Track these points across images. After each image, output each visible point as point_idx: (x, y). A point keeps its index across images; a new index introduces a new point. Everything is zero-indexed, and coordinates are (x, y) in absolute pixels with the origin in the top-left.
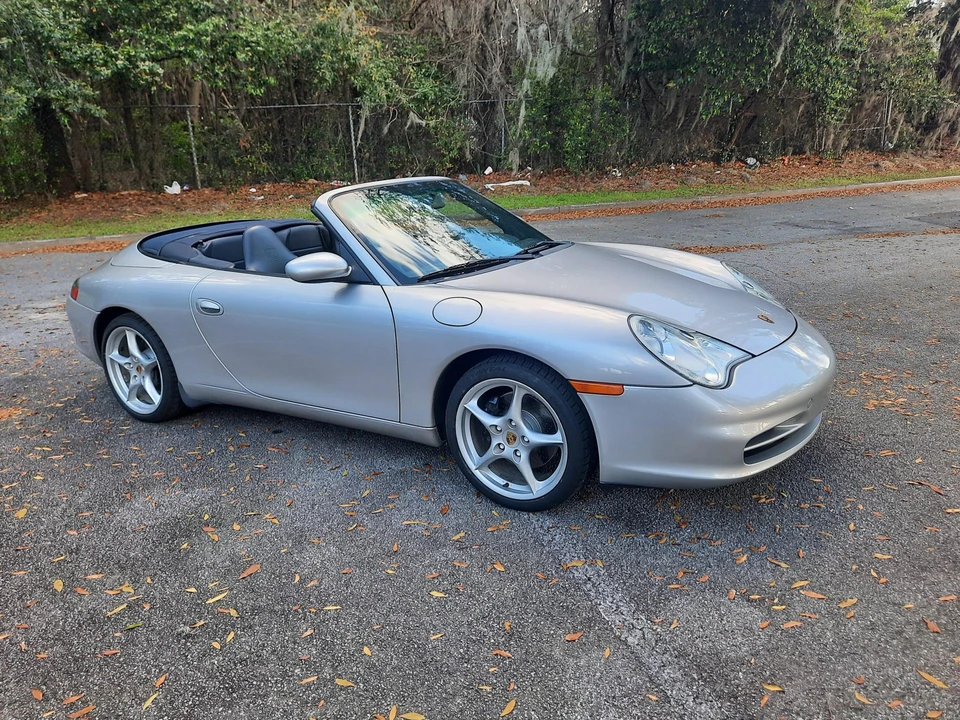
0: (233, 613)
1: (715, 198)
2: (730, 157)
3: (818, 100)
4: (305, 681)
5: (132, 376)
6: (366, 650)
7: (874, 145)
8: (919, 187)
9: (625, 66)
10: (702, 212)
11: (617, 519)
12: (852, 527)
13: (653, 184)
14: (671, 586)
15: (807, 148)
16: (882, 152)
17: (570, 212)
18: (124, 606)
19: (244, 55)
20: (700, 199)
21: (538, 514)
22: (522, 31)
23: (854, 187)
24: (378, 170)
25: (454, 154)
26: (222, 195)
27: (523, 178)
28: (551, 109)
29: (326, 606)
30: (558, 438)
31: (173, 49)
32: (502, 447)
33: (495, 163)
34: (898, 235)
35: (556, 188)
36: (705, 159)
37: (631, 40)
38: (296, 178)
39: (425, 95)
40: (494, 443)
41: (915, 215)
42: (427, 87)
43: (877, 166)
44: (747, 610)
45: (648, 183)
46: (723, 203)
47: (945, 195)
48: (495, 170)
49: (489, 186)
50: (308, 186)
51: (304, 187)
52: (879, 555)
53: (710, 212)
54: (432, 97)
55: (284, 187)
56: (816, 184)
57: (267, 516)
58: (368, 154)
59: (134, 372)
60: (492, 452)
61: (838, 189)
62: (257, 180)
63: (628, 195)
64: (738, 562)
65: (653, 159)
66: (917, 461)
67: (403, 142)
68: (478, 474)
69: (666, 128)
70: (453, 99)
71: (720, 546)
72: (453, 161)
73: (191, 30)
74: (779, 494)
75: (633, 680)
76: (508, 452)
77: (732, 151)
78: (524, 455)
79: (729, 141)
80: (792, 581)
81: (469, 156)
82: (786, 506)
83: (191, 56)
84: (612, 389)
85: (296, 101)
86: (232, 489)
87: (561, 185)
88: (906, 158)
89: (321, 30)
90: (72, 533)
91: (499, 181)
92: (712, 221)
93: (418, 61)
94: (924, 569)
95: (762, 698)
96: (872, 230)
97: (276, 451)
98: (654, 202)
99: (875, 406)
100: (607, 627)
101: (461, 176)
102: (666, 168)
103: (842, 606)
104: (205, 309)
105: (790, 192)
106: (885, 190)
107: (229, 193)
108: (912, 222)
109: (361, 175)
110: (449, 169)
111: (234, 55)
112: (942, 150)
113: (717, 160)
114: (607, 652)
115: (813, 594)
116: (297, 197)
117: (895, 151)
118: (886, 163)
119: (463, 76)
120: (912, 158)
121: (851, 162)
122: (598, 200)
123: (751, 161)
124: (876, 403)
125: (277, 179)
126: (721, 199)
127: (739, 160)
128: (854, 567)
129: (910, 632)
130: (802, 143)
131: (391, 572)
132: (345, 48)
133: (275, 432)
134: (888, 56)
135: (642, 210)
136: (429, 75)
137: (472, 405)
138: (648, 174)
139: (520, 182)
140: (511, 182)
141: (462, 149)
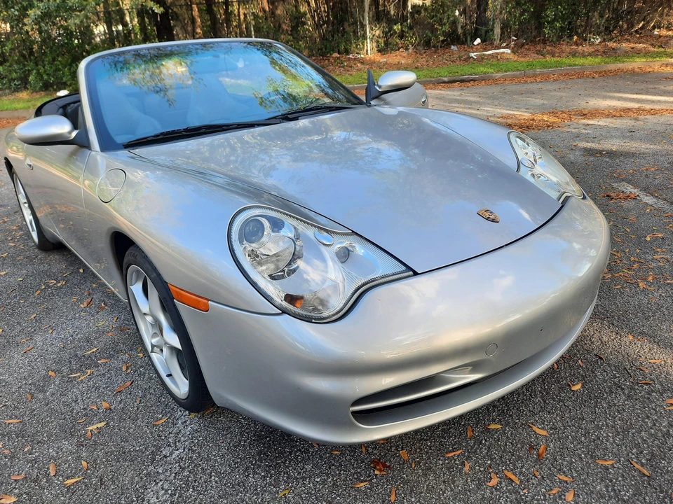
17: (535, 76)
25: (447, 28)
27: (507, 47)
30: (179, 343)
32: (156, 337)
33: (484, 35)
35: (533, 55)
38: (325, 53)
48: (483, 41)
49: (472, 55)
50: (331, 59)
51: (328, 60)
67: (406, 20)
68: (153, 357)
78: (165, 350)
81: (460, 31)
84: (200, 305)
87: (538, 52)
91: (485, 50)
98: (620, 65)
101: (453, 47)
102: (648, 33)
109: (373, 49)
110: (443, 41)
135: (606, 74)
137: (136, 288)
138: (627, 40)
139: (502, 50)
140: (494, 51)
141: (454, 23)
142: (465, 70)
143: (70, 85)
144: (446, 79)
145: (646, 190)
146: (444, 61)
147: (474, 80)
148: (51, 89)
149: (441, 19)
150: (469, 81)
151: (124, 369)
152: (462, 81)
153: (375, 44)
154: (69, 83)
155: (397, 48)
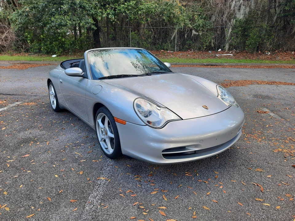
0: (9, 166)
6: (21, 186)
12: (208, 193)
13: (281, 58)
14: (121, 195)
21: (112, 160)
22: (234, 3)
24: (183, 48)
25: (207, 44)
27: (231, 53)
28: (245, 30)
29: (29, 171)
33: (222, 48)
35: (242, 57)
38: (158, 50)
39: (199, 25)
40: (103, 134)
42: (201, 22)
44: (134, 211)
45: (279, 58)
48: (222, 50)
49: (217, 55)
50: (160, 52)
52: (205, 207)
54: (202, 25)
57: (48, 142)
58: (180, 43)
60: (102, 137)
63: (267, 62)
64: (152, 193)
66: (268, 176)
67: (192, 40)
68: (101, 142)
70: (209, 26)
71: (153, 186)
72: (206, 46)
74: (196, 174)
76: (105, 138)
78: (108, 139)
81: (213, 45)
82: (193, 179)
84: (123, 122)
85: (161, 26)
86: (50, 133)
87: (244, 56)
89: (167, 4)
90: (6, 136)
91: (223, 54)
93: (199, 13)
97: (73, 125)
98: (276, 64)
99: (279, 151)
100: (86, 201)
101: (209, 51)
102: (290, 53)
104: (60, 81)
110: (206, 49)
114: (76, 209)
115: (163, 213)
119: (213, 19)
122: (254, 62)
124: (280, 150)
125: (153, 49)
128: (190, 208)
131: (54, 166)
135: (270, 67)
136: (202, 18)
137: (99, 120)
138: (281, 54)
139: (229, 54)
140: (226, 54)
141: (210, 42)
142: (213, 61)
143: (58, 53)
144: (205, 64)
145: (272, 111)
146: (206, 57)
147: (217, 65)
148: (50, 54)
149: (205, 40)
150: (214, 65)
151: (89, 147)
152: (212, 65)
153: (178, 48)
154: (57, 52)
155: (187, 50)
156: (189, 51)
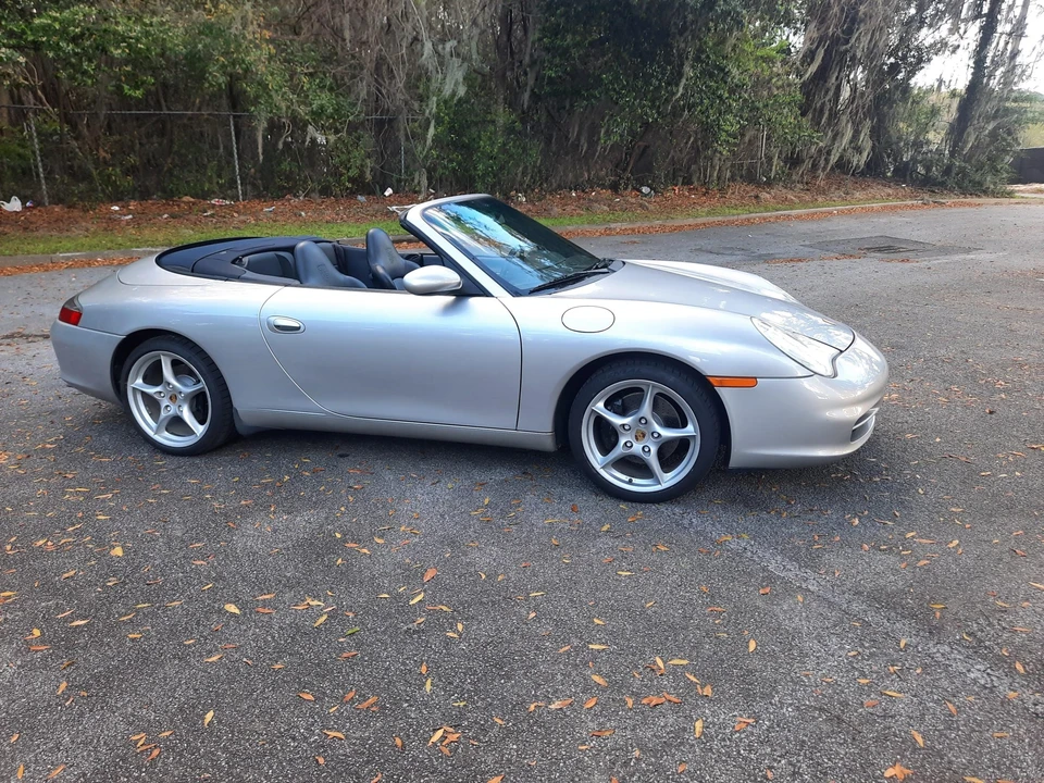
0: (445, 608)
1: (625, 225)
2: (627, 185)
3: (709, 131)
4: (561, 651)
5: (163, 406)
6: (596, 621)
7: (751, 178)
8: (798, 217)
9: (528, 89)
10: (619, 239)
11: (733, 502)
12: (920, 490)
13: (560, 211)
14: (815, 547)
15: (695, 179)
16: (759, 184)
18: (325, 617)
19: (120, 51)
20: (613, 226)
22: (428, 46)
23: (744, 216)
24: (266, 188)
25: (353, 172)
26: (76, 213)
29: (530, 593)
30: (690, 430)
31: (31, 38)
32: (629, 445)
33: (395, 184)
34: (800, 260)
36: (603, 186)
37: (533, 63)
38: (170, 195)
39: (322, 107)
40: (622, 441)
41: (807, 243)
42: (324, 99)
43: (757, 197)
44: (884, 557)
45: (555, 209)
46: (633, 230)
47: (824, 225)
48: (395, 192)
50: (183, 205)
51: (178, 206)
52: (953, 510)
53: (625, 239)
54: (330, 110)
55: (153, 204)
56: (708, 214)
57: (403, 528)
58: (253, 170)
59: (165, 402)
60: (619, 451)
61: (732, 218)
62: (118, 197)
64: (853, 524)
65: (554, 185)
66: (937, 441)
68: (603, 473)
69: (566, 154)
70: (352, 114)
71: (832, 514)
72: (351, 180)
73: (55, 19)
75: (834, 615)
76: (637, 448)
77: (628, 179)
78: (654, 450)
79: (624, 170)
80: (902, 534)
81: (369, 176)
83: (57, 48)
84: (746, 381)
85: (164, 108)
86: (343, 509)
88: (778, 190)
89: (208, 29)
90: (198, 563)
92: (631, 247)
93: (311, 70)
94: (991, 515)
95: (934, 613)
96: (777, 256)
97: (358, 472)
100: (786, 582)
101: (359, 197)
103: (951, 545)
104: (278, 327)
105: (691, 221)
106: (772, 220)
107: (86, 211)
108: (807, 249)
109: (245, 194)
110: (346, 189)
111: (104, 51)
112: (807, 183)
113: (615, 188)
114: (800, 598)
115: (924, 541)
116: (173, 216)
117: (769, 184)
118: (764, 195)
119: (362, 89)
120: (784, 191)
121: (733, 193)
123: (645, 190)
125: (144, 195)
126: (631, 226)
127: (634, 188)
128: (941, 519)
129: (1007, 558)
130: (690, 173)
131: (567, 562)
132: (237, 50)
133: (341, 456)
134: (765, 93)
136: (324, 86)
137: (599, 406)
141: (362, 168)
149: (347, 160)
153: (248, 188)
155: (279, 193)
156: (288, 196)
